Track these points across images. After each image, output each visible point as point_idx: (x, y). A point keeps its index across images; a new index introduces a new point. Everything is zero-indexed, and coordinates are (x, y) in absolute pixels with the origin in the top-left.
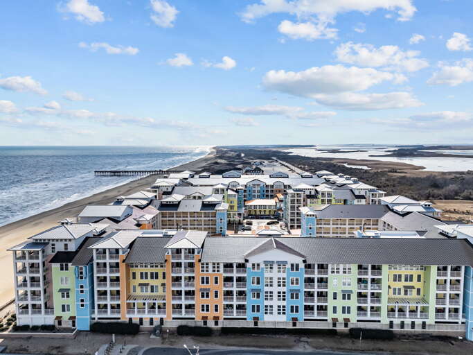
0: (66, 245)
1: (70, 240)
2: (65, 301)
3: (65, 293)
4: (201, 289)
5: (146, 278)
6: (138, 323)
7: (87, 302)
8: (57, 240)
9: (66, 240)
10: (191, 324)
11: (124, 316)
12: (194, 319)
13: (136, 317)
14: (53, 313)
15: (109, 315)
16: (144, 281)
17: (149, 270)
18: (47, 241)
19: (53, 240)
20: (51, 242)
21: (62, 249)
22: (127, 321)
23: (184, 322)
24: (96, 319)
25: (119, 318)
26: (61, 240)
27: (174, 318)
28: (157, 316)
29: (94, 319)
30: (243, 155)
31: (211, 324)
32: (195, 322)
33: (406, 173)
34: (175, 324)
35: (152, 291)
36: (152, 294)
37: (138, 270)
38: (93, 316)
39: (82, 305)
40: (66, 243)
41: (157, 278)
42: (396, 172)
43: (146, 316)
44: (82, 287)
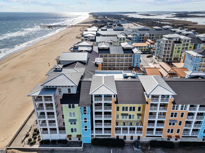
0: (69, 90)
1: (72, 86)
2: (73, 126)
3: (73, 122)
4: (170, 120)
5: (127, 110)
6: (123, 138)
7: (89, 128)
8: (63, 86)
9: (69, 86)
10: (159, 139)
11: (113, 135)
12: (161, 136)
13: (121, 135)
14: (65, 133)
15: (103, 134)
16: (125, 112)
17: (129, 106)
18: (55, 87)
19: (59, 86)
20: (58, 88)
21: (67, 92)
22: (116, 137)
23: (154, 139)
24: (95, 136)
25: (110, 136)
26: (66, 86)
27: (147, 136)
28: (136, 135)
29: (93, 136)
30: (106, 17)
31: (173, 140)
32: (162, 138)
33: (192, 26)
34: (148, 140)
35: (130, 118)
36: (130, 119)
37: (121, 106)
38: (92, 135)
39: (86, 130)
40: (69, 88)
41: (134, 110)
42: (187, 25)
43: (128, 135)
44: (85, 119)
